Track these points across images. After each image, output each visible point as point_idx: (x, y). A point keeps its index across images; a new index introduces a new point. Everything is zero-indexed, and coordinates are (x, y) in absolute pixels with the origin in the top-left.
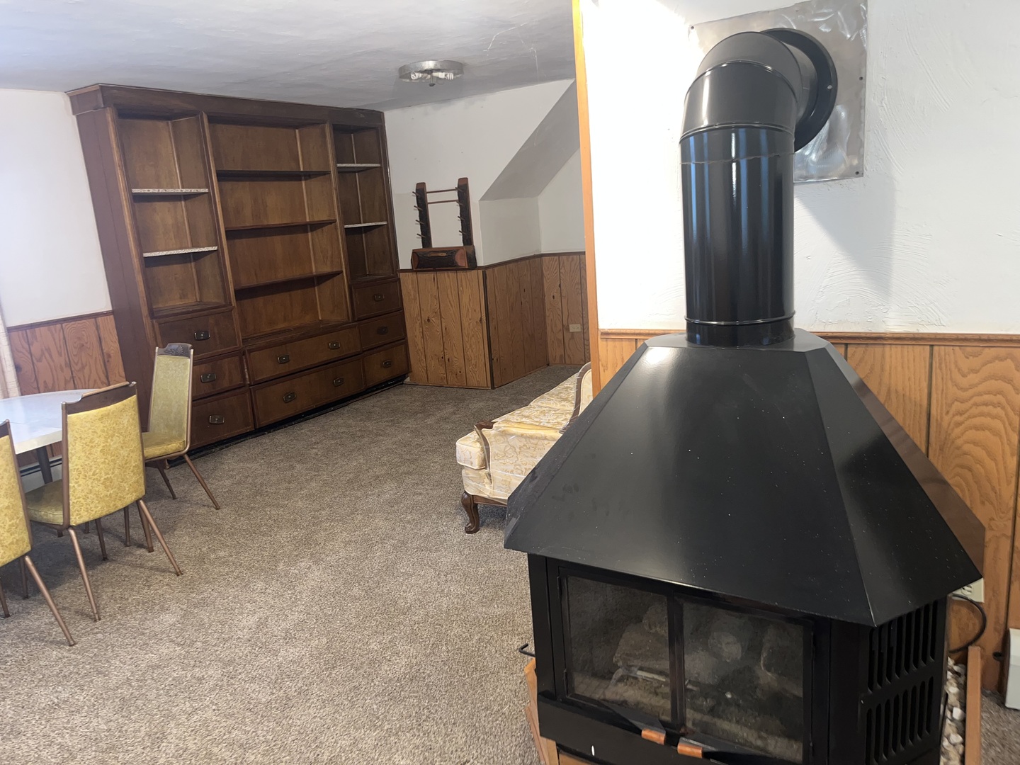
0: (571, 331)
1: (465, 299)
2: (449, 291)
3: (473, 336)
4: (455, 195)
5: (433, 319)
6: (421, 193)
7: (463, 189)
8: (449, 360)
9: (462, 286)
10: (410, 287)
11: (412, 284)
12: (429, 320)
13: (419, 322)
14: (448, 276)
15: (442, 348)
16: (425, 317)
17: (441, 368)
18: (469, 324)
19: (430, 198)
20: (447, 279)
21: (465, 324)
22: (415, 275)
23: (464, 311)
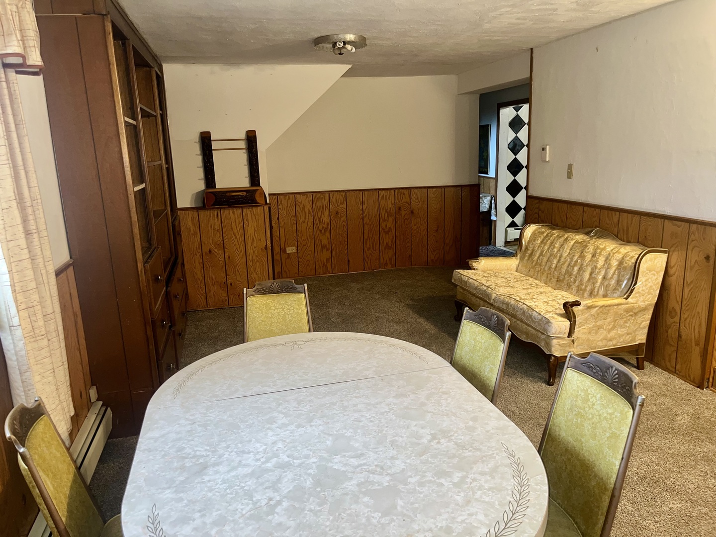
0: (287, 252)
1: (250, 231)
2: (234, 224)
3: (257, 261)
4: (243, 144)
5: (216, 250)
6: (206, 140)
7: (251, 140)
8: (231, 284)
9: (247, 220)
10: (190, 223)
11: (192, 221)
12: (210, 251)
13: (198, 255)
14: (234, 213)
15: (225, 274)
16: (206, 249)
17: (222, 292)
18: (254, 252)
19: (214, 145)
20: (232, 216)
21: (250, 251)
22: (196, 213)
23: (249, 242)
